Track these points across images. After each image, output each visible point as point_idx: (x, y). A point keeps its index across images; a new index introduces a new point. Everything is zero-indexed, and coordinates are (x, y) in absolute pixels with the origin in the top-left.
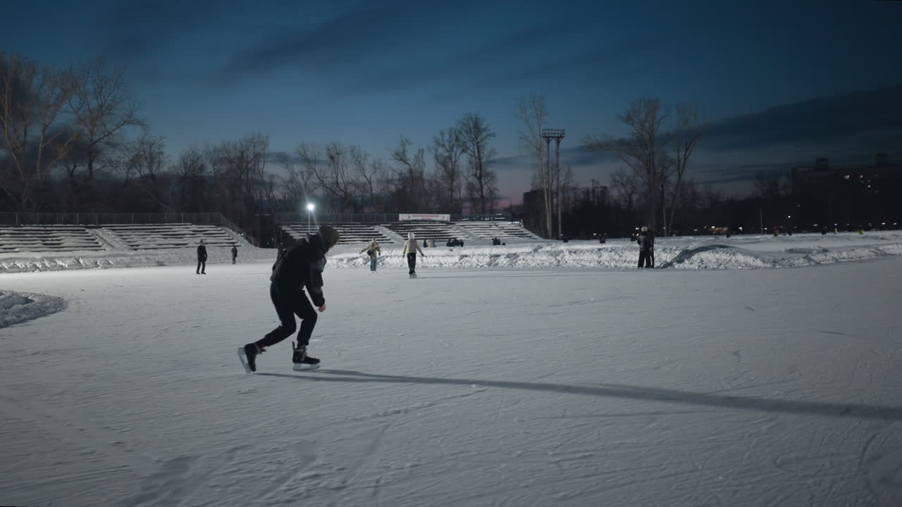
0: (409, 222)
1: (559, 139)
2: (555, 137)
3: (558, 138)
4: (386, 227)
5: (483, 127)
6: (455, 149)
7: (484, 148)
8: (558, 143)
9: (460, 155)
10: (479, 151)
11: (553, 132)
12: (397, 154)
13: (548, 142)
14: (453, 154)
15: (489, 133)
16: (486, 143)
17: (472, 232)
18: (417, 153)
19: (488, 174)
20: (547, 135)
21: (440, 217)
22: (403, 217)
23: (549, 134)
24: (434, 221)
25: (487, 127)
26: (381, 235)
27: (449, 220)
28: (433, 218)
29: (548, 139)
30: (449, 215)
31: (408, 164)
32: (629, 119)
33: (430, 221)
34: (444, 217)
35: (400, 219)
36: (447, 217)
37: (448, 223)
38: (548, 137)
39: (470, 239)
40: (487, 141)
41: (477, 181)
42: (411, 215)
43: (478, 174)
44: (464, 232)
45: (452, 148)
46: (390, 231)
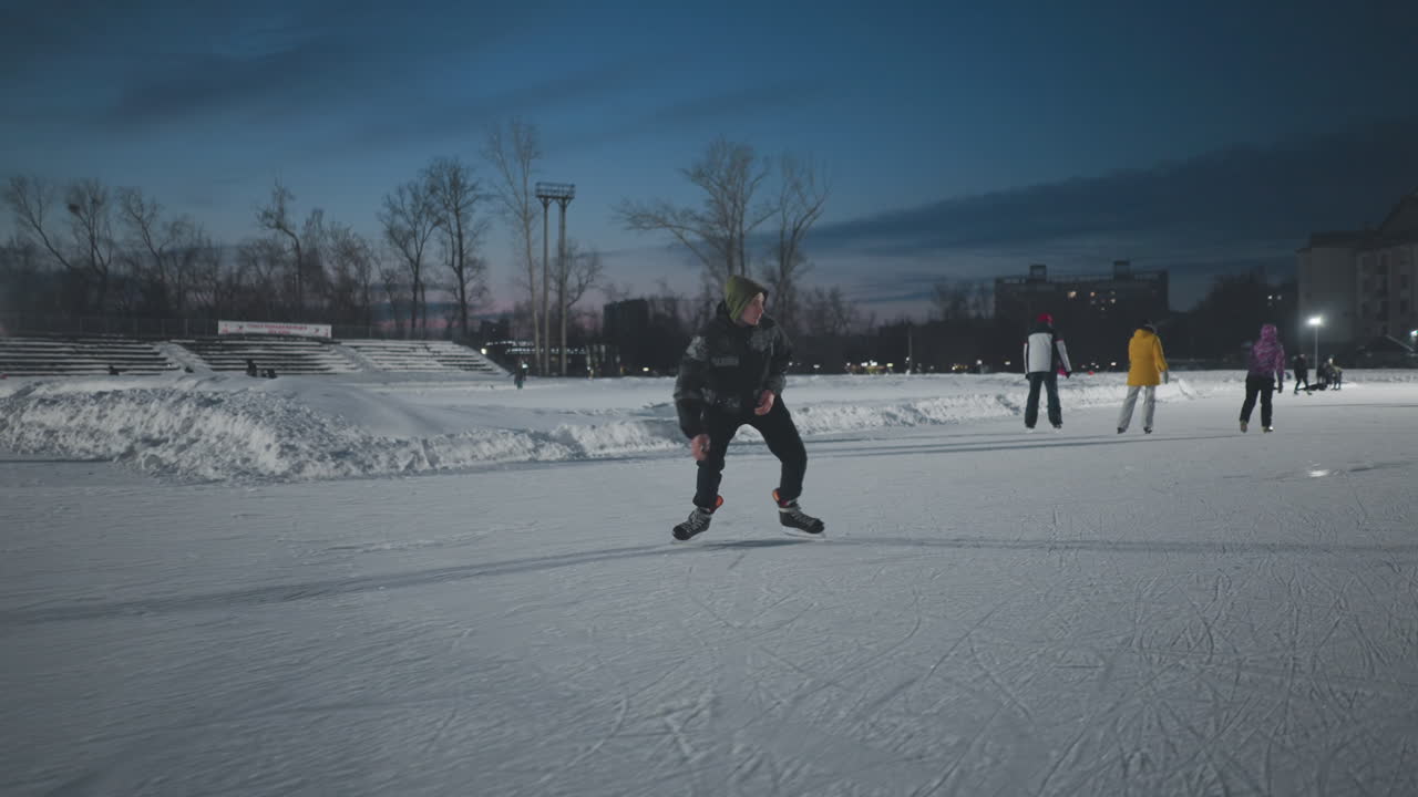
0: (239, 336)
1: (564, 201)
2: (558, 198)
3: (564, 199)
4: (184, 345)
5: (469, 183)
6: (424, 220)
7: (468, 219)
8: (563, 208)
9: (430, 231)
10: (459, 225)
11: (555, 188)
12: (267, 215)
13: (546, 206)
14: (419, 228)
15: (479, 193)
16: (473, 211)
17: (369, 359)
18: (310, 216)
19: (472, 263)
20: (544, 193)
21: (310, 330)
22: (226, 327)
23: (547, 191)
24: (295, 337)
25: (477, 183)
26: (164, 359)
27: (330, 336)
28: (293, 332)
29: (545, 200)
30: (329, 328)
31: (293, 235)
32: (699, 176)
33: (287, 337)
34: (317, 330)
35: (220, 332)
36: (325, 330)
37: (324, 341)
38: (546, 197)
39: (360, 370)
40: (474, 206)
41: (455, 275)
42: (245, 324)
43: (457, 264)
44: (352, 358)
45: (419, 217)
46: (187, 352)
